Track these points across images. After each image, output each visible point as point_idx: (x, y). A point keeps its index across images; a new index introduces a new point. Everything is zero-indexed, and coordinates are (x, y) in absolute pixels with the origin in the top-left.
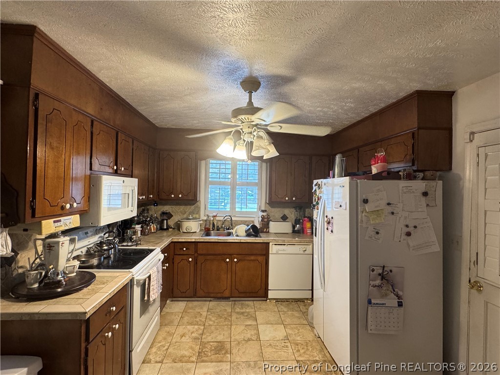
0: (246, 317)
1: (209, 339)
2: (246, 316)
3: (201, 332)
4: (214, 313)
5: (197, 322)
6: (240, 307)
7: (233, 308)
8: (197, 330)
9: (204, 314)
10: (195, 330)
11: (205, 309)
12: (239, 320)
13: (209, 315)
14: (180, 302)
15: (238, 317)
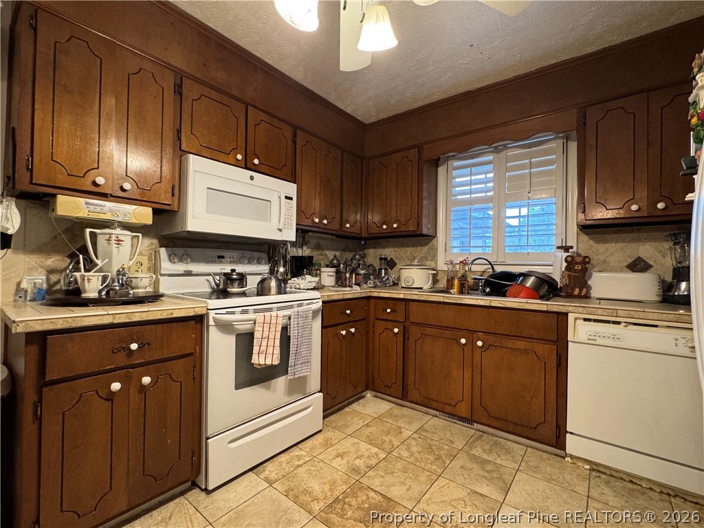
0: (486, 474)
1: (376, 483)
2: (489, 472)
3: (374, 462)
4: (425, 439)
5: (384, 442)
6: (487, 447)
7: (470, 444)
8: (369, 457)
9: (406, 433)
10: (367, 454)
11: (416, 426)
12: (465, 473)
13: (414, 439)
14: (386, 402)
15: (469, 465)
